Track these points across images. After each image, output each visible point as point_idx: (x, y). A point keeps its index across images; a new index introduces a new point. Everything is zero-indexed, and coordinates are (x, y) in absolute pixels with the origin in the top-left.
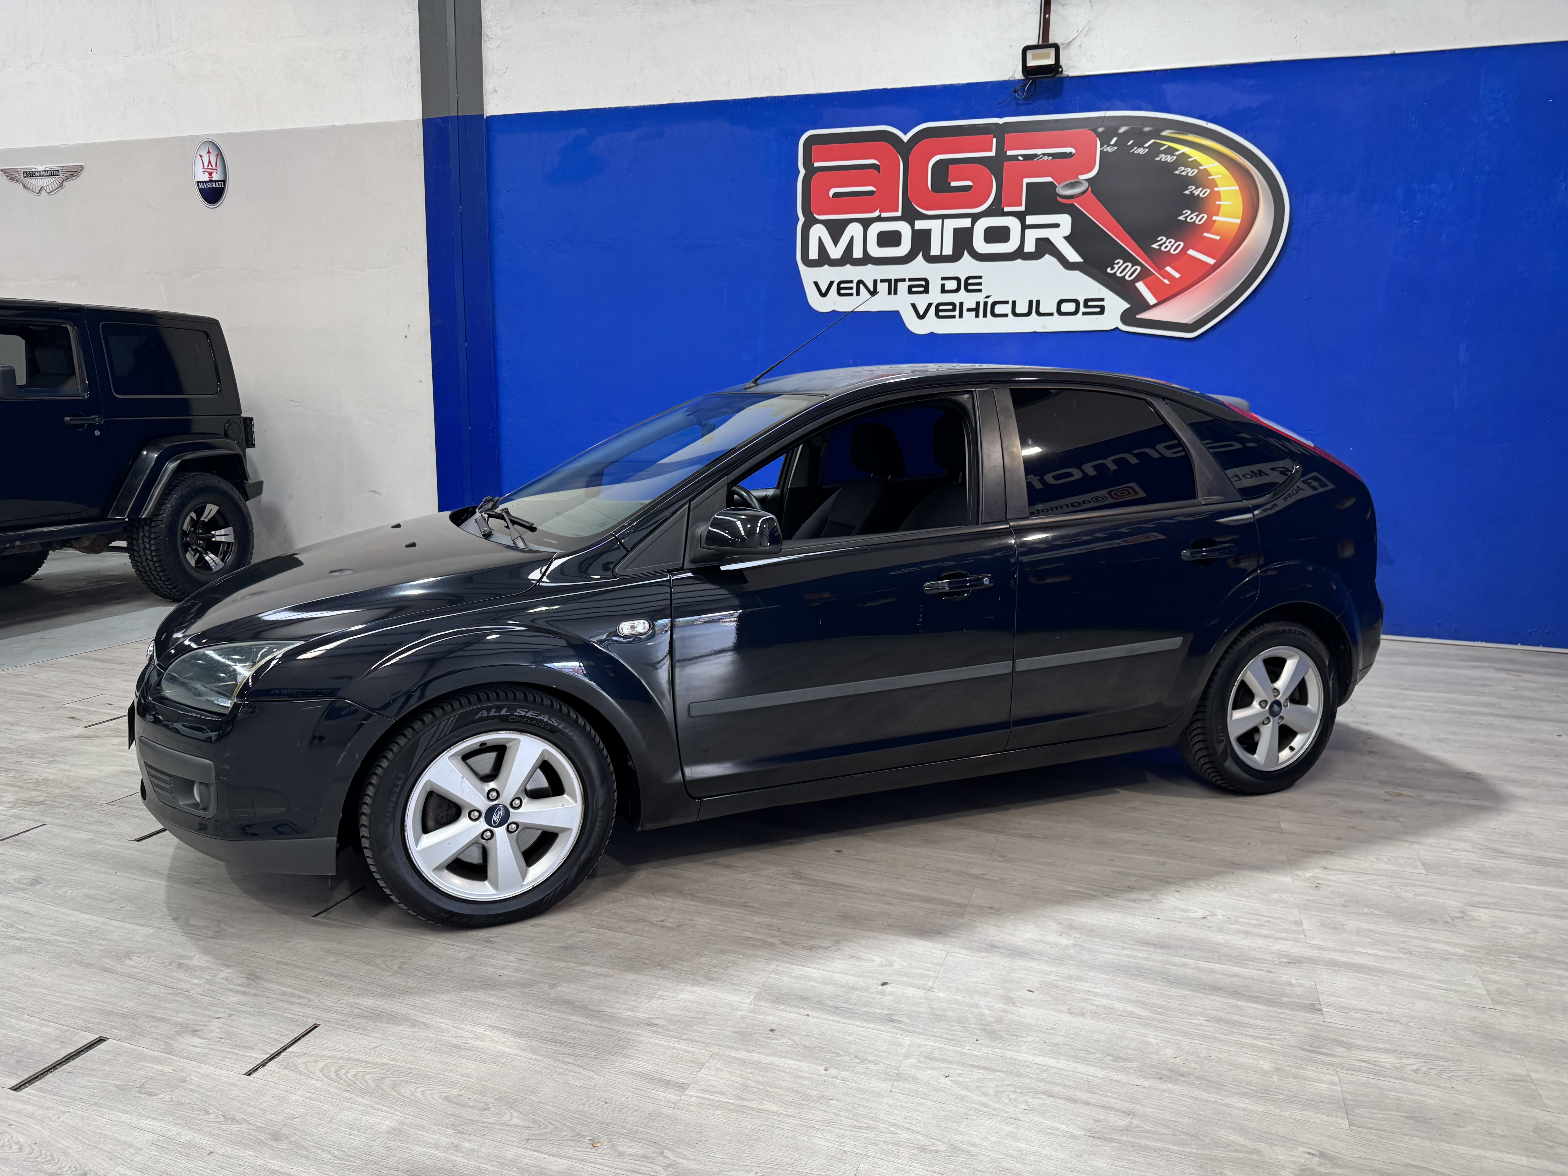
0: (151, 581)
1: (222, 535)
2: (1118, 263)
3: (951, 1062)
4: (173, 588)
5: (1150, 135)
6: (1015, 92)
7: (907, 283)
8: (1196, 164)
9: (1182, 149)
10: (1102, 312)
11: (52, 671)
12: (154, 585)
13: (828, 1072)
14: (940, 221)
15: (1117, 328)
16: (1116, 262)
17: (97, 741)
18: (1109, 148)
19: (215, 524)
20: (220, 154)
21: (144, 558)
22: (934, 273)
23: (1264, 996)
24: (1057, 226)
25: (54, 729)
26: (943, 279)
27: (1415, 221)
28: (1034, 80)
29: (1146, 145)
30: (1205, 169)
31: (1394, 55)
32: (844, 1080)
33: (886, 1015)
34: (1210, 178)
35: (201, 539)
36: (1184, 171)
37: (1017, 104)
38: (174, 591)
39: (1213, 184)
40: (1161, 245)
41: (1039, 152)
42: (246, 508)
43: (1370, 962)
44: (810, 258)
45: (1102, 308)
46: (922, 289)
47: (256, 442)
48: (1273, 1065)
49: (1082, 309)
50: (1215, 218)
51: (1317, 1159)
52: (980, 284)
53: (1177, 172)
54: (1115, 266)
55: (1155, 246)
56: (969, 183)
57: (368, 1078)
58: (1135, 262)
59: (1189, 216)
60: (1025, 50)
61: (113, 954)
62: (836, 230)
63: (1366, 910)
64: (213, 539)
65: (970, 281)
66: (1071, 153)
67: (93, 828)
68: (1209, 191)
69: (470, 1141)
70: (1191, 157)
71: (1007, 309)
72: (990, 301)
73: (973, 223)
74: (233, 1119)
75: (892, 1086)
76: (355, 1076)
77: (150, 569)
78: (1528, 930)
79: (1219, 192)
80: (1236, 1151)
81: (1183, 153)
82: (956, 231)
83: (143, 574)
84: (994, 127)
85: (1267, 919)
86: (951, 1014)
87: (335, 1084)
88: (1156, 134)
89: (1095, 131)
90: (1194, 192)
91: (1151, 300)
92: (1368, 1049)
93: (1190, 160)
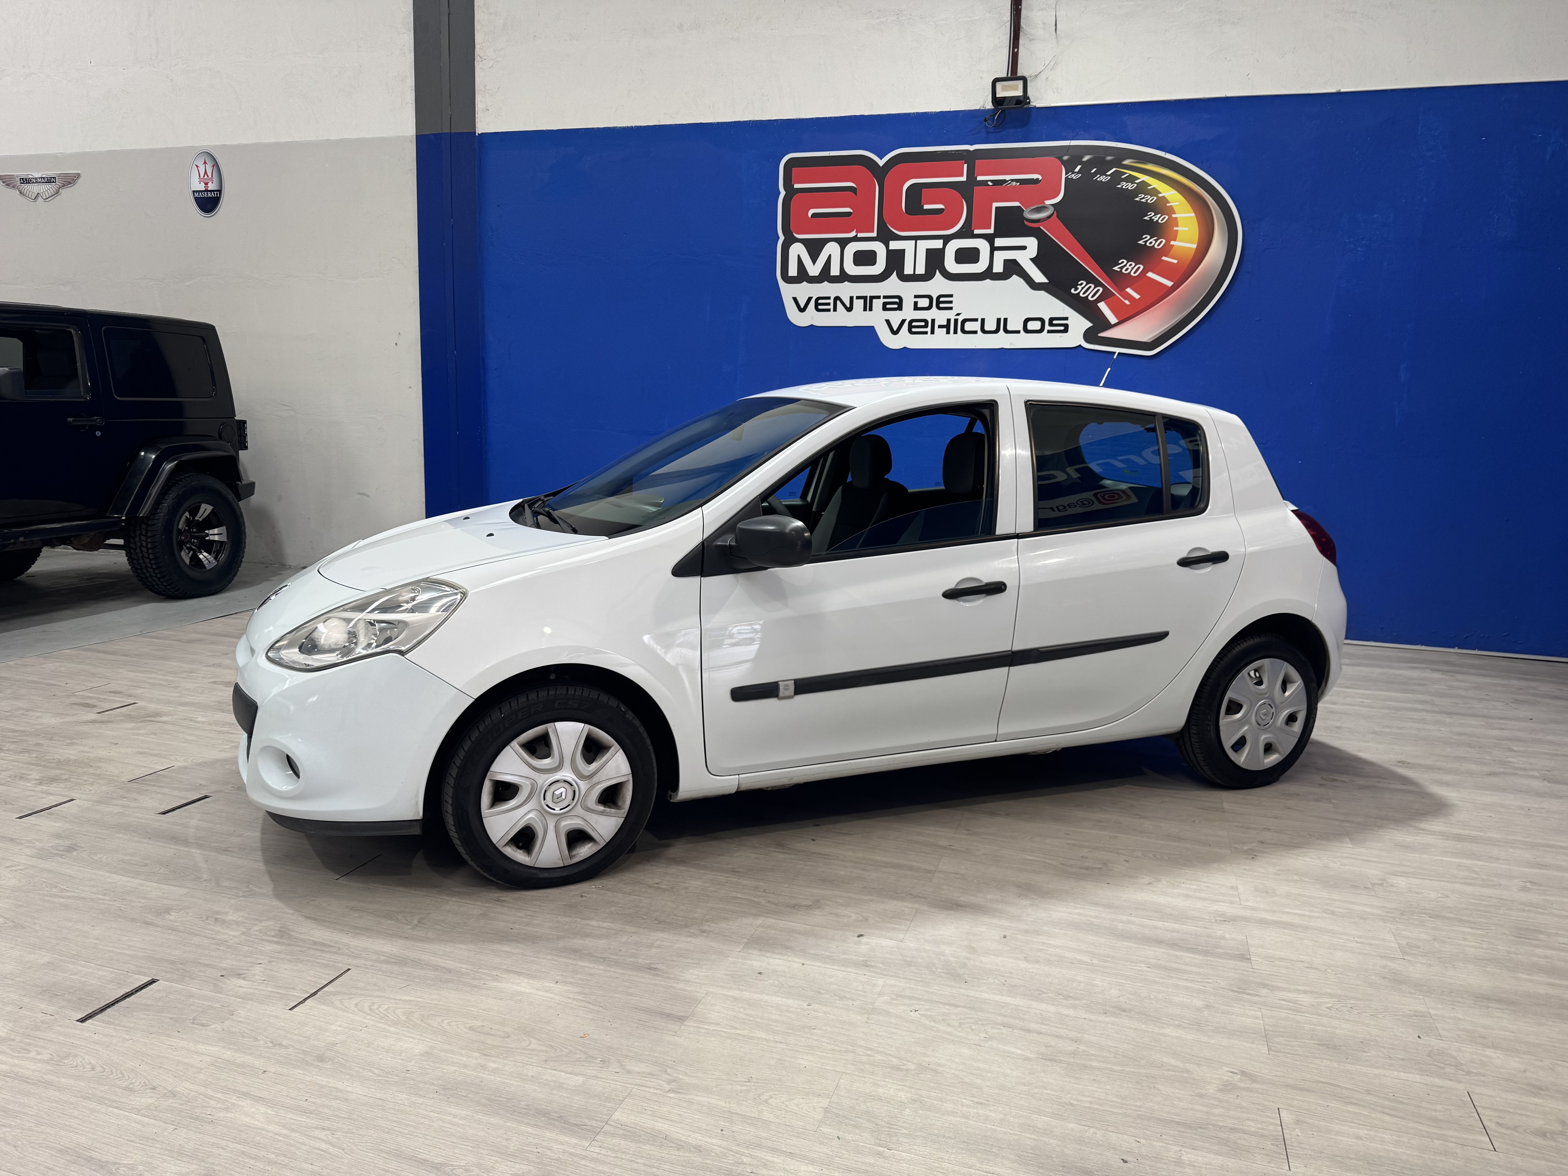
0: (147, 578)
1: (215, 534)
2: (1082, 284)
3: (919, 999)
4: (169, 585)
5: (1111, 164)
6: (986, 120)
7: (882, 301)
8: (1155, 192)
9: (1143, 177)
10: (1066, 330)
11: (59, 662)
12: (150, 582)
13: (810, 1007)
14: (914, 241)
15: (1080, 346)
16: (1080, 283)
17: (110, 725)
18: (1073, 175)
19: (209, 523)
20: (216, 165)
21: (140, 555)
22: (908, 291)
23: (1200, 947)
24: (1024, 248)
25: (70, 715)
26: (916, 297)
27: (1359, 249)
28: (1003, 111)
29: (1109, 173)
30: (1164, 197)
31: (1339, 94)
32: (825, 1013)
33: (863, 961)
34: (1168, 205)
35: (195, 538)
36: (1143, 198)
37: (988, 132)
38: (168, 587)
39: (1170, 211)
40: (1122, 268)
41: (1008, 177)
42: (239, 508)
43: (1296, 920)
44: (790, 275)
45: (1066, 326)
46: (896, 306)
47: (249, 445)
48: (1204, 1003)
49: (1047, 327)
50: (1172, 243)
51: (1239, 1076)
52: (951, 302)
53: (1137, 199)
54: (1078, 287)
55: (1116, 268)
56: (941, 206)
57: (398, 1011)
58: (1097, 284)
59: (1148, 240)
60: (995, 81)
61: (153, 910)
62: (815, 249)
63: (1296, 878)
64: (207, 538)
65: (942, 299)
66: (1038, 179)
67: (119, 802)
68: (1167, 217)
69: (494, 1062)
70: (1151, 185)
71: (976, 326)
72: (960, 318)
73: (945, 245)
74: (280, 1045)
75: (868, 1018)
76: (386, 1010)
77: (146, 566)
78: (1440, 895)
79: (1176, 218)
80: (1168, 1070)
81: (1143, 181)
82: (929, 251)
83: (139, 571)
84: (965, 153)
85: (1206, 885)
86: (920, 960)
87: (368, 1017)
88: (1117, 163)
89: (1060, 159)
90: (1153, 218)
91: (1113, 319)
92: (1289, 991)
93: (1149, 188)
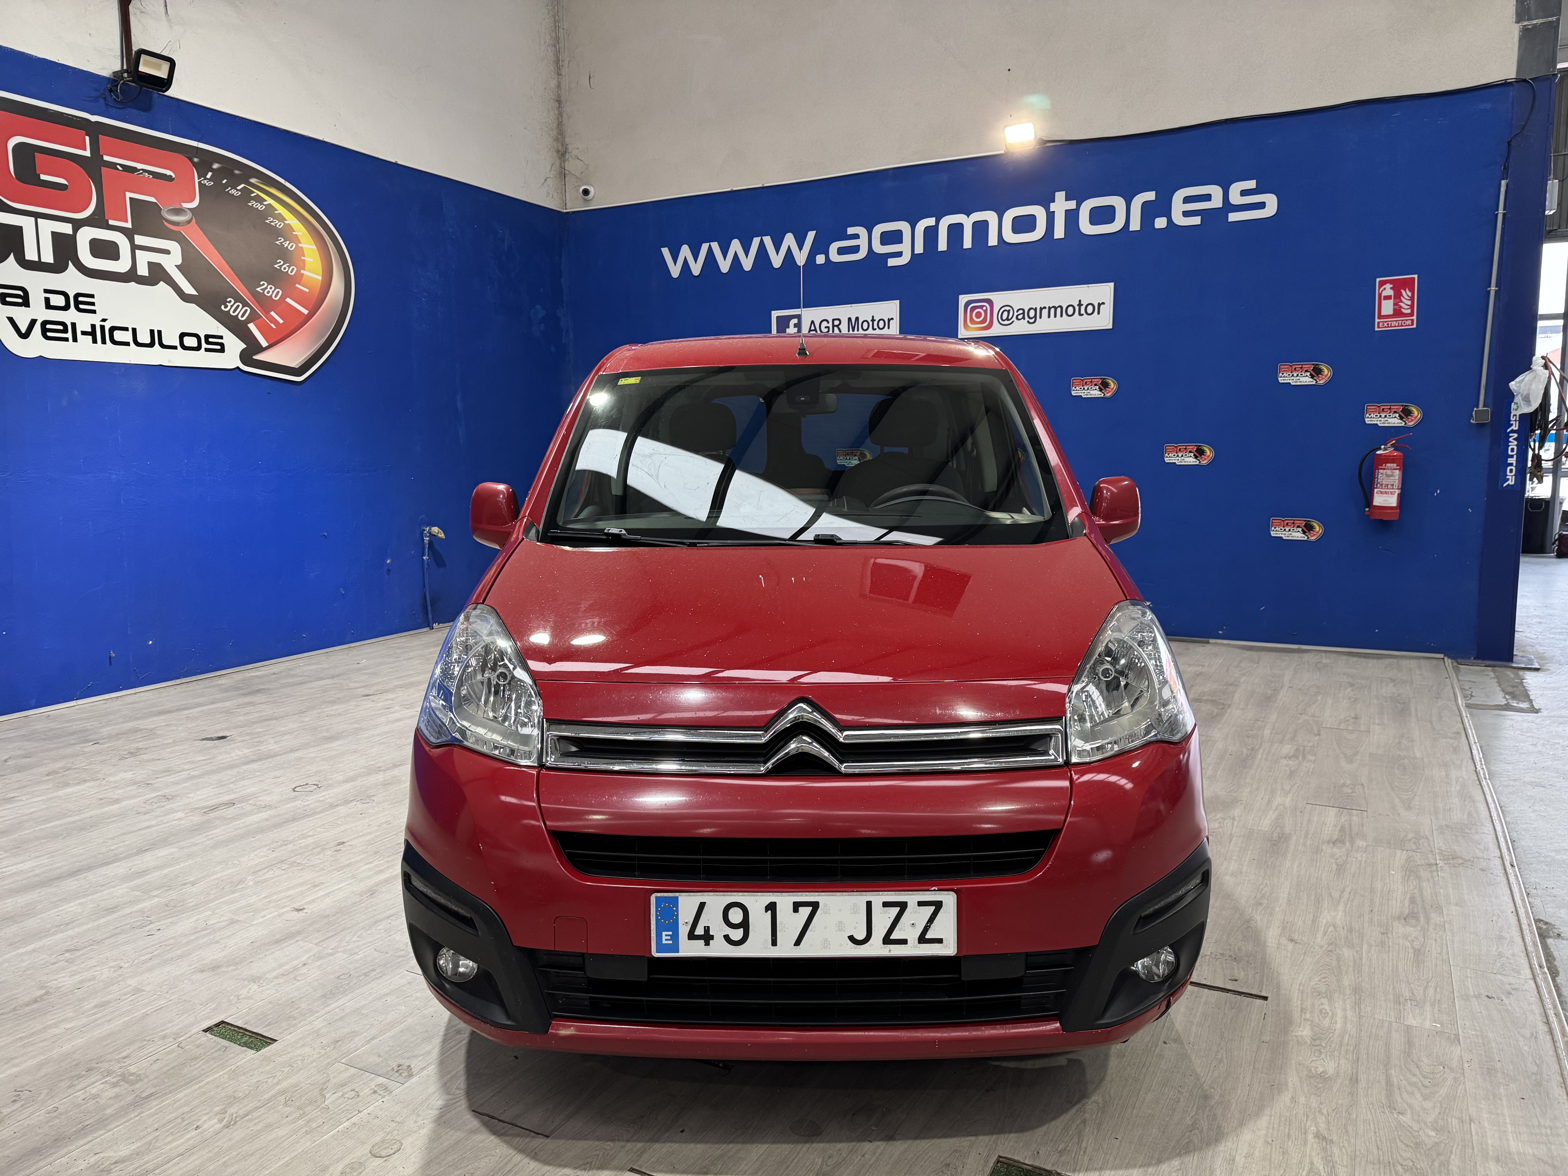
2: (230, 302)
5: (240, 179)
6: (111, 91)
8: (281, 217)
9: (269, 201)
14: (32, 219)
15: (240, 368)
16: (228, 300)
18: (206, 181)
22: (33, 282)
24: (167, 252)
26: (46, 291)
29: (239, 188)
30: (289, 225)
34: (294, 233)
36: (272, 222)
37: (107, 105)
39: (296, 239)
40: (264, 290)
41: (139, 166)
45: (222, 345)
46: (20, 301)
49: (204, 345)
50: (302, 272)
52: (93, 304)
53: (267, 221)
54: (228, 304)
55: (258, 289)
56: (62, 181)
58: (244, 303)
60: (140, 53)
65: (80, 299)
66: (171, 176)
68: (294, 245)
70: (277, 210)
71: (127, 337)
72: (107, 325)
73: (75, 230)
79: (302, 248)
81: (270, 204)
82: (55, 235)
84: (86, 123)
88: (245, 179)
89: (191, 160)
90: (283, 243)
91: (263, 342)
93: (276, 212)
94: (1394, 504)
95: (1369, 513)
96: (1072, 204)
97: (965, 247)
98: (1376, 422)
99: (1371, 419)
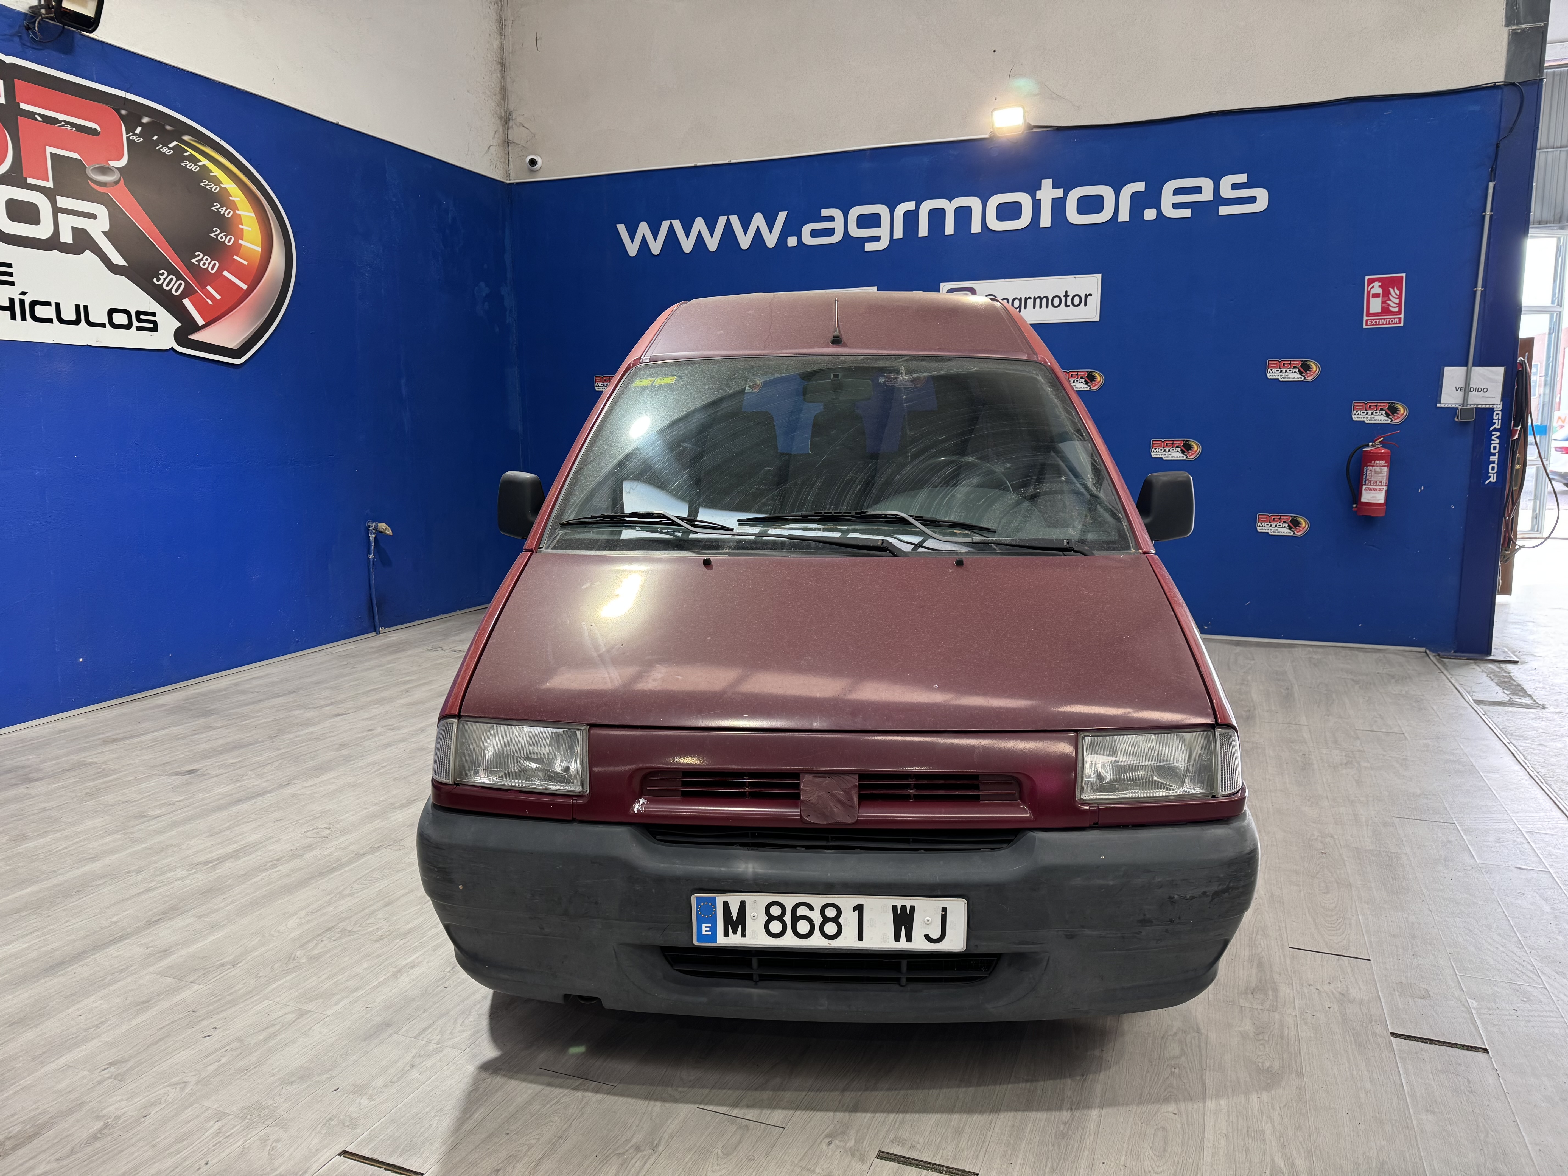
2: (163, 274)
5: (173, 136)
6: (27, 28)
8: (217, 180)
9: (204, 161)
15: (173, 348)
16: (161, 272)
18: (134, 137)
24: (93, 216)
27: (366, 274)
29: (171, 145)
30: (226, 189)
34: (231, 199)
36: (207, 185)
37: (23, 44)
39: (234, 206)
40: (199, 261)
41: (61, 117)
45: (155, 323)
49: (135, 323)
52: (11, 274)
53: (202, 184)
54: (160, 276)
55: (193, 261)
58: (178, 276)
59: (219, 235)
66: (96, 130)
68: (231, 212)
70: (212, 172)
71: (50, 312)
72: (27, 299)
79: (239, 215)
81: (204, 165)
88: (178, 136)
89: (117, 112)
90: (219, 210)
91: (199, 320)
93: (212, 174)
94: (1382, 501)
95: (1356, 509)
96: (1059, 193)
97: (946, 233)
98: (1362, 419)
99: (1358, 416)
